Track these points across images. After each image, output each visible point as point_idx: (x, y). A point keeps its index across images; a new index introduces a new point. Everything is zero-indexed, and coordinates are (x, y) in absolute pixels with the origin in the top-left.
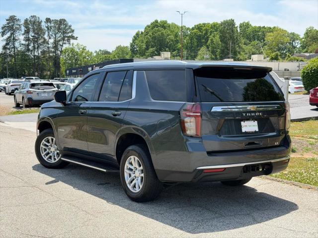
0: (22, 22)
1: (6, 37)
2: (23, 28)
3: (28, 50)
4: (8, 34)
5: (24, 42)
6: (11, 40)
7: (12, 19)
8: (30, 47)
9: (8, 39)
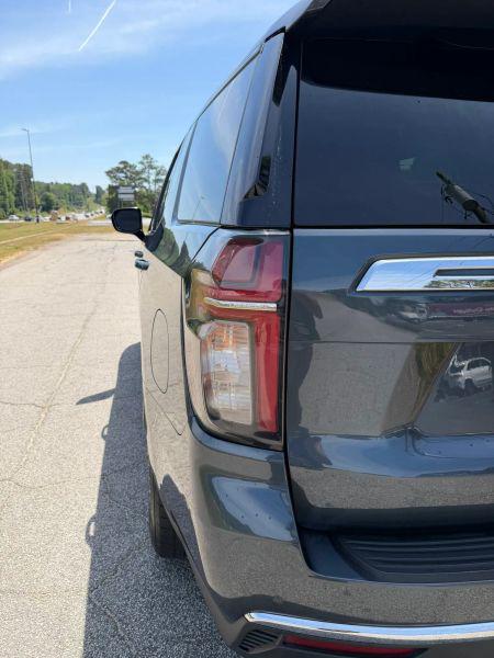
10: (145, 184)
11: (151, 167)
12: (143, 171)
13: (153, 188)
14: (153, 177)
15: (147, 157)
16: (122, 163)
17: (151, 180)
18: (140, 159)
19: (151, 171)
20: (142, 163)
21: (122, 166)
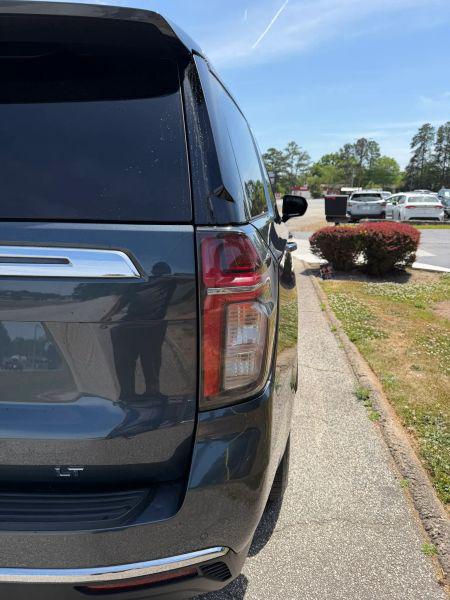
0: (437, 130)
1: (415, 148)
2: (436, 137)
3: (438, 161)
4: (419, 145)
5: (434, 153)
6: (421, 151)
7: (426, 128)
8: (441, 158)
9: (418, 151)
10: (289, 169)
11: (295, 153)
12: (287, 157)
13: (294, 172)
14: (295, 162)
15: (292, 144)
16: (269, 150)
17: (294, 165)
18: (286, 146)
19: (295, 157)
20: (287, 150)
21: (270, 153)
